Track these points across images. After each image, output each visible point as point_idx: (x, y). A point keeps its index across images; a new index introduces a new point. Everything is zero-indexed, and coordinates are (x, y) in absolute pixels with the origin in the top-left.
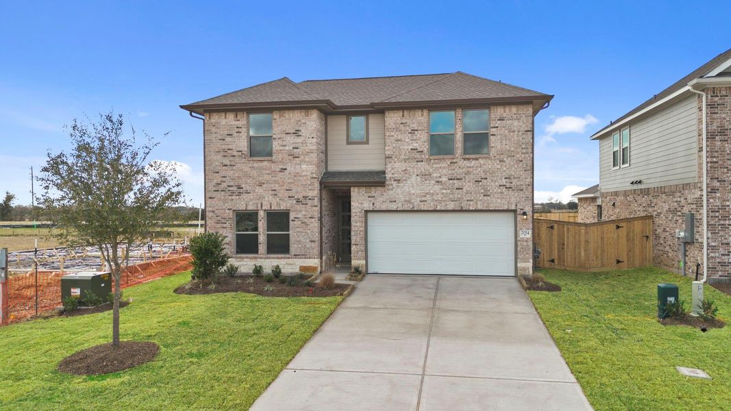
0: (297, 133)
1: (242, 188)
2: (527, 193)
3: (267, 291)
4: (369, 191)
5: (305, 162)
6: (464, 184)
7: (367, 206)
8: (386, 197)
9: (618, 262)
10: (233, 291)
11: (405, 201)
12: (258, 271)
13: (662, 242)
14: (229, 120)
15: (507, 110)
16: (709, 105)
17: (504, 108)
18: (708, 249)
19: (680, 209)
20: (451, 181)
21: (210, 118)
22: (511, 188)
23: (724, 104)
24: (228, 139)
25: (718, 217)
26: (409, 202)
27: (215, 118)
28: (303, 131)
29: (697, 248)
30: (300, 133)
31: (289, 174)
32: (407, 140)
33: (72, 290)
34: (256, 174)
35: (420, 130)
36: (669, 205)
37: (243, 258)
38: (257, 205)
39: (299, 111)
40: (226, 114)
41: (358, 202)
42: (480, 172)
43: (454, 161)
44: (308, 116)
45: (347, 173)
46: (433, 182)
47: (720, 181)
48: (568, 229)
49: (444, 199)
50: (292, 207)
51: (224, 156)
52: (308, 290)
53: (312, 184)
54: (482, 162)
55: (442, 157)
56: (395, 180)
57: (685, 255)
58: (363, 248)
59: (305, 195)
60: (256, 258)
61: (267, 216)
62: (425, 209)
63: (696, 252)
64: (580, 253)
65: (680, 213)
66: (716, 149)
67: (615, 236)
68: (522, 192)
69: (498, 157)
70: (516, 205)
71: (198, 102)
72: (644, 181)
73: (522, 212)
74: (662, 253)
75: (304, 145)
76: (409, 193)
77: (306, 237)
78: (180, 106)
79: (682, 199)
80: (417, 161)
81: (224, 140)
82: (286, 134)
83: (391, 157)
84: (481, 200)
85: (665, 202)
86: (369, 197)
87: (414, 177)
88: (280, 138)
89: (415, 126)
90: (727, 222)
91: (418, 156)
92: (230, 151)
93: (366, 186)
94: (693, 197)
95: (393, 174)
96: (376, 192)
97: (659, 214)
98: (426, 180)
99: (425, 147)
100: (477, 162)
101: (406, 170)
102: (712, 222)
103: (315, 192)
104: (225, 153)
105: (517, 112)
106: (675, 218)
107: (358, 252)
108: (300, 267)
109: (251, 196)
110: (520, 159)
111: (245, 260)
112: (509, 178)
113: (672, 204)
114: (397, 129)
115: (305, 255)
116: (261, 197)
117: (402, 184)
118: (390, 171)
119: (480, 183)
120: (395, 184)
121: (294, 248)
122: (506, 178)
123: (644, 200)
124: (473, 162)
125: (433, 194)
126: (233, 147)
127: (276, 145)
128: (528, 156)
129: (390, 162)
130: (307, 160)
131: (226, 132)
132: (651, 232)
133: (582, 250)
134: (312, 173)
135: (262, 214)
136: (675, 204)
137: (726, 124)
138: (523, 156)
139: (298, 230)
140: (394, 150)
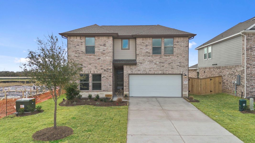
0: (104, 45)
1: (83, 65)
2: (186, 68)
3: (97, 104)
4: (130, 67)
5: (108, 56)
6: (165, 65)
7: (130, 72)
8: (136, 69)
9: (211, 91)
10: (83, 105)
11: (144, 70)
12: (90, 97)
13: (226, 85)
14: (78, 39)
15: (180, 39)
16: (247, 39)
17: (179, 38)
18: (246, 87)
19: (234, 74)
20: (160, 64)
21: (70, 38)
22: (181, 66)
23: (251, 39)
24: (77, 47)
25: (249, 76)
26: (145, 71)
27: (72, 38)
28: (107, 44)
29: (242, 87)
30: (106, 45)
31: (102, 60)
32: (144, 49)
33: (21, 106)
34: (88, 60)
35: (149, 45)
36: (229, 72)
37: (83, 92)
38: (89, 72)
39: (105, 37)
40: (76, 37)
41: (126, 71)
42: (170, 60)
43: (161, 56)
44: (109, 39)
45: (122, 60)
46: (154, 64)
47: (250, 65)
48: (195, 80)
49: (158, 70)
50: (102, 73)
51: (76, 53)
52: (113, 104)
53: (110, 64)
54: (171, 57)
55: (157, 55)
56: (140, 63)
57: (237, 89)
58: (128, 88)
59: (108, 68)
60: (88, 92)
61: (93, 76)
62: (151, 73)
63: (241, 88)
64: (198, 88)
65: (234, 75)
66: (249, 54)
67: (210, 83)
68: (185, 68)
69: (176, 55)
70: (183, 72)
71: (65, 32)
72: (218, 64)
73: (185, 74)
74: (226, 88)
75: (107, 50)
76: (145, 68)
77: (108, 84)
78: (59, 34)
79: (235, 71)
80: (148, 56)
81: (76, 47)
82: (100, 45)
83: (139, 55)
84: (171, 70)
85: (227, 71)
86: (130, 69)
87: (147, 62)
88: (98, 47)
89: (147, 44)
90: (252, 78)
91: (148, 54)
92: (78, 51)
93: (129, 65)
94: (240, 70)
95: (139, 61)
96: (133, 67)
97: (224, 75)
98: (151, 63)
99: (151, 51)
100: (169, 57)
101: (144, 59)
102: (248, 78)
103: (111, 67)
104: (76, 52)
105: (183, 39)
106: (232, 77)
107: (126, 89)
108: (106, 95)
109: (86, 68)
110: (184, 56)
111: (84, 92)
112: (180, 63)
113: (231, 72)
114: (141, 45)
115: (108, 90)
116: (90, 69)
117: (142, 64)
118: (138, 60)
119: (170, 64)
120: (140, 64)
121: (103, 88)
122: (179, 63)
123: (218, 71)
124: (168, 57)
125: (154, 68)
126: (79, 50)
127: (96, 49)
128: (187, 55)
129: (138, 56)
130: (108, 55)
131: (77, 44)
132: (221, 81)
133: (199, 87)
134: (110, 60)
135: (90, 75)
136: (232, 72)
137: (252, 46)
138: (185, 55)
139: (105, 81)
140: (140, 52)
